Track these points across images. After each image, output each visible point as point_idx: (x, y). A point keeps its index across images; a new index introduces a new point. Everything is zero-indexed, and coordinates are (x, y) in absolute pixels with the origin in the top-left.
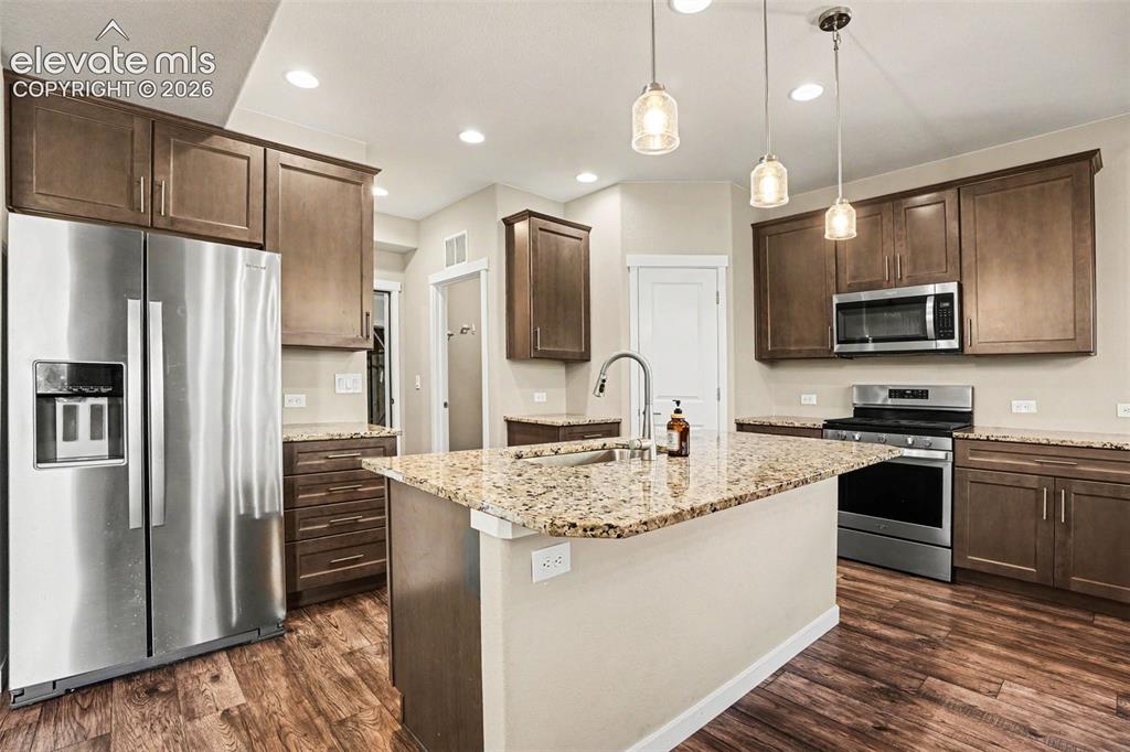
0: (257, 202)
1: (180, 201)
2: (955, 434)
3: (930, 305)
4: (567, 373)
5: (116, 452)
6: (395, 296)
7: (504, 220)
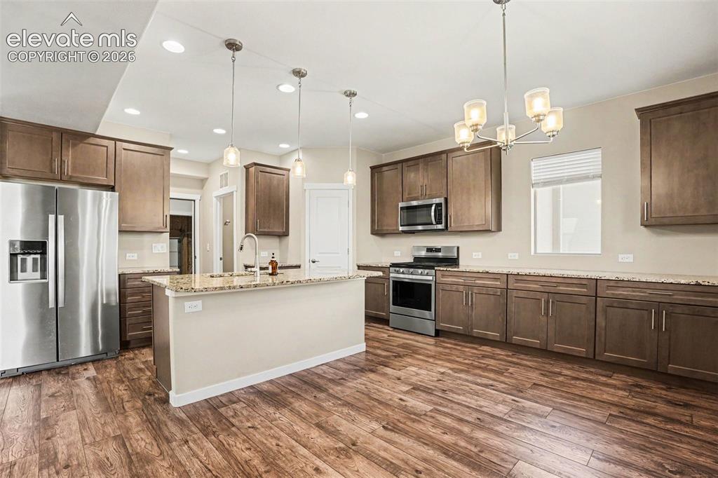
0: (111, 166)
1: (74, 169)
2: (436, 268)
3: (433, 208)
4: (280, 242)
5: (44, 276)
6: (197, 202)
7: (245, 166)
